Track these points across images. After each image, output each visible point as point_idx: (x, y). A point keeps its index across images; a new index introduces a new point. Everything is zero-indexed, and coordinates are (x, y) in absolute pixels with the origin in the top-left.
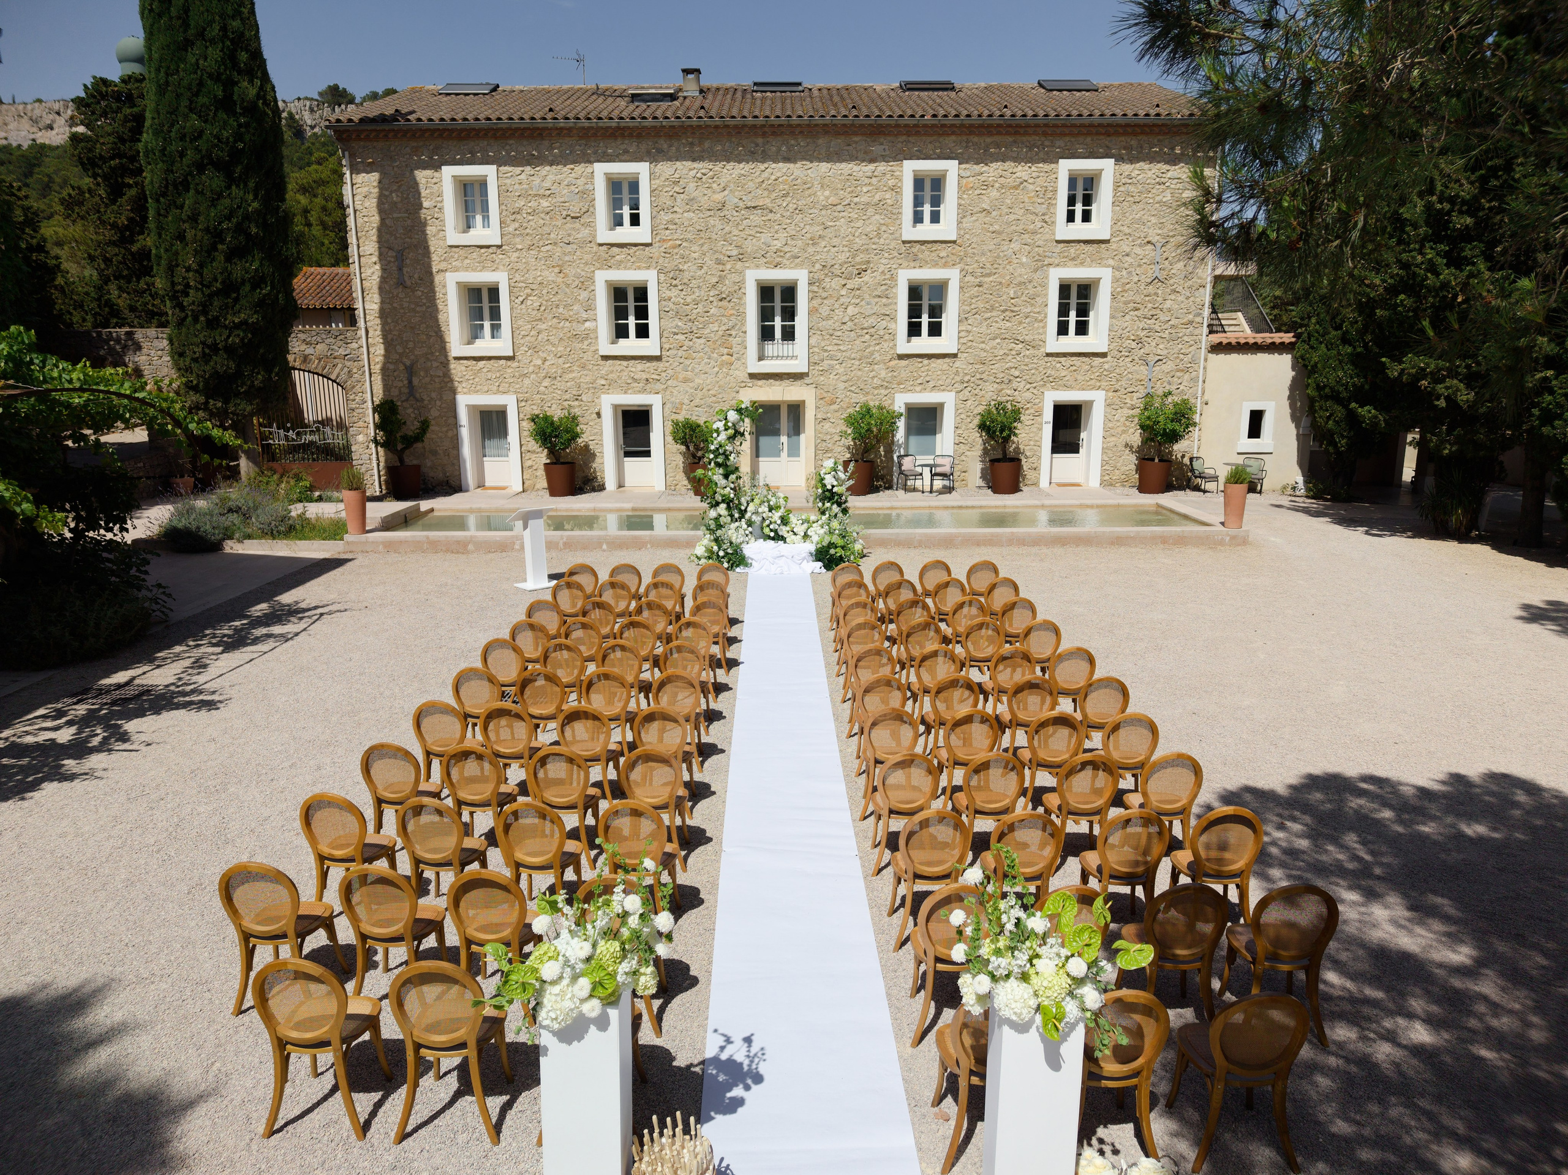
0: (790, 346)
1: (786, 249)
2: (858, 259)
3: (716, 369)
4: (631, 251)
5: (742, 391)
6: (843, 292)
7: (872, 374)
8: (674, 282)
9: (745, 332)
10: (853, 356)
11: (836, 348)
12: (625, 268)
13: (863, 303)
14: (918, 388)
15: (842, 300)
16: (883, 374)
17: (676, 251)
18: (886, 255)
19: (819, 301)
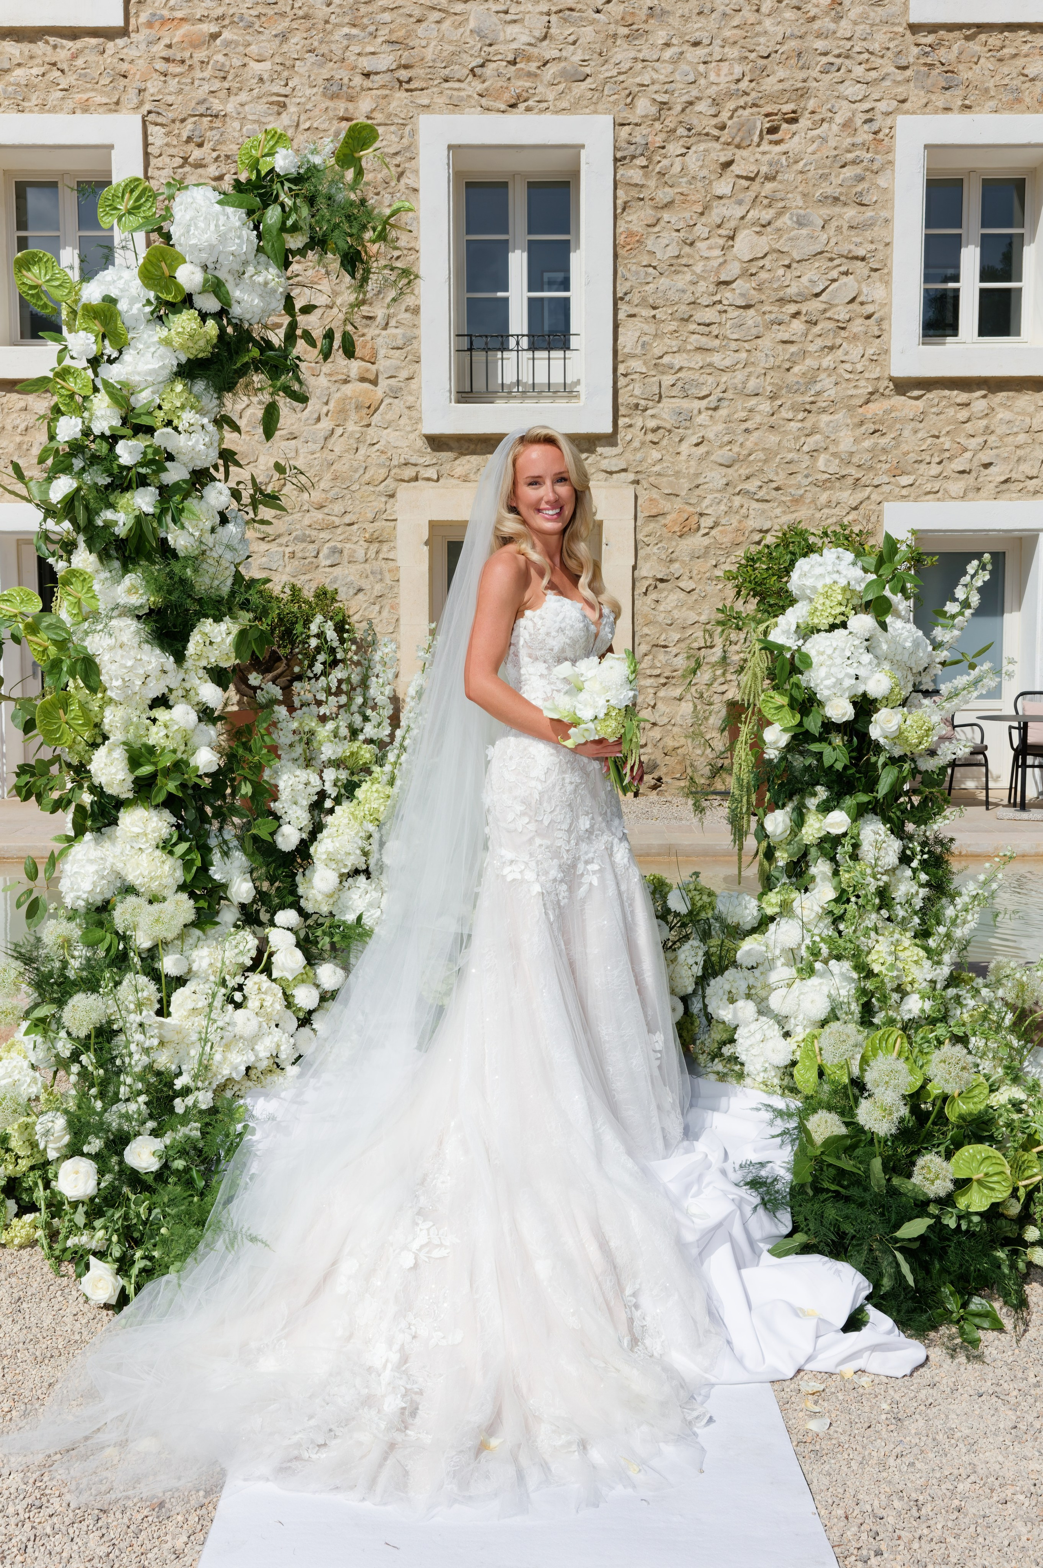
0: (557, 365)
1: (548, 51)
2: (770, 84)
3: (326, 424)
4: (62, 55)
5: (404, 492)
6: (723, 187)
7: (812, 442)
8: (197, 154)
9: (416, 311)
10: (752, 384)
11: (699, 360)
12: (43, 107)
13: (786, 220)
14: (956, 486)
15: (718, 212)
16: (846, 442)
17: (201, 54)
18: (859, 71)
19: (645, 214)
